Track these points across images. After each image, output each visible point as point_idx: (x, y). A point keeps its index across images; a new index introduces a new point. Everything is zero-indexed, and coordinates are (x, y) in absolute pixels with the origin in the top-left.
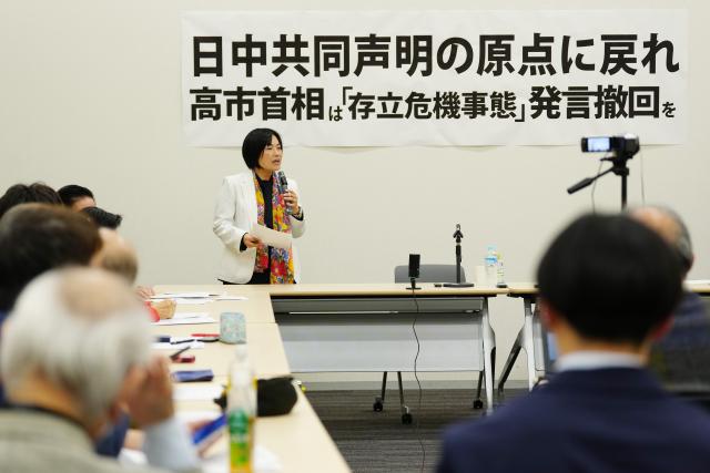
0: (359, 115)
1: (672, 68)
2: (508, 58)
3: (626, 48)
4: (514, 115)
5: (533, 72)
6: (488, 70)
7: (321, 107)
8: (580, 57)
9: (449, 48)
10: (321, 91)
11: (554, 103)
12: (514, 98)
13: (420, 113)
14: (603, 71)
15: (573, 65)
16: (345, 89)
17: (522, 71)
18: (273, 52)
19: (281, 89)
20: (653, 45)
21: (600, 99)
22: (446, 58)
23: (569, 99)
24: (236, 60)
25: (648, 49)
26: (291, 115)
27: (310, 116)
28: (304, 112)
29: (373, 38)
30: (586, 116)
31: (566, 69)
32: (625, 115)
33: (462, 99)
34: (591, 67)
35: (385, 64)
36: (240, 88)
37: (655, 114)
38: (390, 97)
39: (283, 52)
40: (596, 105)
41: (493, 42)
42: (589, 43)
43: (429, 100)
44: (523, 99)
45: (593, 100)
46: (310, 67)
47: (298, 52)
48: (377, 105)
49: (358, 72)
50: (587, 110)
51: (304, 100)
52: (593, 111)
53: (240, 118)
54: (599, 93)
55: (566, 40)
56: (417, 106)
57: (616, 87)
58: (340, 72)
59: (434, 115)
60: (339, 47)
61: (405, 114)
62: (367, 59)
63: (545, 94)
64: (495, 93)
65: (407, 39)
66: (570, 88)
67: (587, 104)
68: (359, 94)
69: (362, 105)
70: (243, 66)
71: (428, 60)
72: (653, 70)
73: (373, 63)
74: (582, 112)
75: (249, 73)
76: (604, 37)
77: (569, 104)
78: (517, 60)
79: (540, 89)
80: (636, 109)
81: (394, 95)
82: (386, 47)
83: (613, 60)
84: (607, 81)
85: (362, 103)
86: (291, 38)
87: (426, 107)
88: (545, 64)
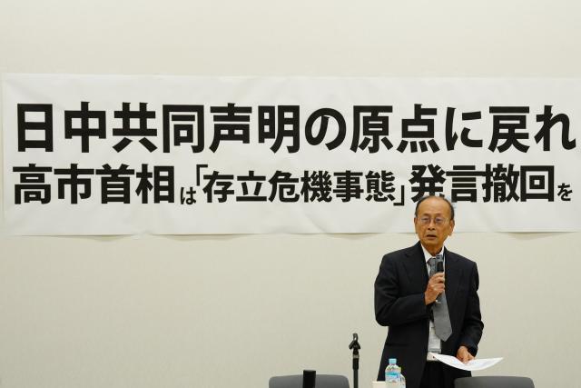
0: (215, 197)
1: (569, 144)
2: (386, 132)
3: (518, 122)
4: (392, 198)
5: (414, 149)
6: (363, 147)
7: (170, 188)
8: (466, 131)
9: (319, 121)
10: (170, 169)
11: (438, 184)
12: (393, 179)
13: (286, 196)
14: (492, 148)
15: (459, 142)
16: (199, 167)
17: (402, 148)
18: (114, 123)
19: (124, 167)
20: (547, 118)
21: (488, 180)
22: (315, 131)
23: (454, 180)
24: (70, 133)
25: (541, 124)
26: (135, 198)
27: (158, 199)
28: (151, 194)
29: (231, 108)
30: (473, 199)
31: (450, 146)
32: (517, 199)
33: (334, 180)
34: (478, 144)
35: (245, 138)
36: (74, 166)
37: (550, 197)
38: (251, 176)
39: (126, 123)
40: (484, 186)
41: (369, 114)
42: (477, 115)
43: (296, 180)
44: (403, 180)
45: (481, 180)
46: (157, 140)
47: (143, 124)
48: (236, 186)
49: (214, 147)
50: (474, 193)
51: (151, 180)
52: (481, 193)
53: (74, 201)
54: (487, 173)
55: (451, 112)
56: (282, 188)
57: (506, 166)
58: (193, 147)
59: (302, 198)
60: (192, 118)
61: (268, 196)
62: (224, 132)
63: (428, 174)
64: (371, 172)
65: (270, 109)
66: (455, 168)
67: (474, 185)
68: (216, 173)
69: (218, 186)
70: (77, 140)
71: (295, 134)
72: (547, 147)
73: (231, 137)
74: (469, 195)
75: (85, 148)
76: (492, 110)
77: (454, 185)
78: (395, 135)
79: (422, 169)
80: (529, 191)
81: (255, 174)
82: (247, 119)
83: (503, 136)
84: (496, 159)
85: (219, 184)
86: (135, 107)
87: (292, 188)
88: (427, 140)
